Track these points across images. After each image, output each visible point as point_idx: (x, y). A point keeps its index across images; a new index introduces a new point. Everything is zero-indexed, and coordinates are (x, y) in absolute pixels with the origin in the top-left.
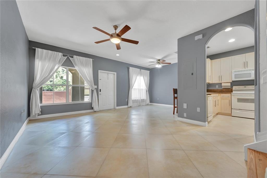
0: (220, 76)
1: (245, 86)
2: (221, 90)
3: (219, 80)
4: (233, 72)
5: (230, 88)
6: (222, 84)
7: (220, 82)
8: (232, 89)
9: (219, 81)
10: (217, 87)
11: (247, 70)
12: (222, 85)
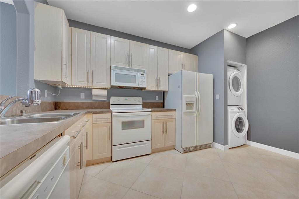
0: (90, 71)
1: (126, 98)
2: (91, 103)
3: (88, 82)
4: (112, 68)
5: (106, 100)
6: (93, 90)
7: (89, 86)
8: (109, 103)
9: (86, 83)
10: (83, 96)
11: (132, 70)
12: (93, 93)
